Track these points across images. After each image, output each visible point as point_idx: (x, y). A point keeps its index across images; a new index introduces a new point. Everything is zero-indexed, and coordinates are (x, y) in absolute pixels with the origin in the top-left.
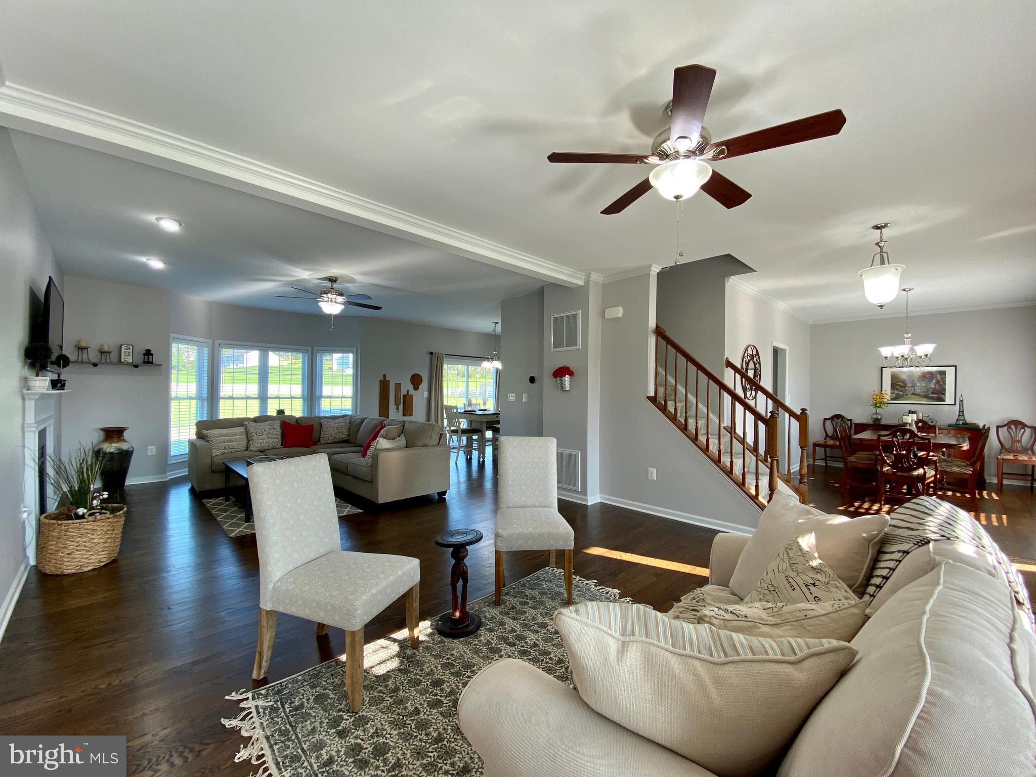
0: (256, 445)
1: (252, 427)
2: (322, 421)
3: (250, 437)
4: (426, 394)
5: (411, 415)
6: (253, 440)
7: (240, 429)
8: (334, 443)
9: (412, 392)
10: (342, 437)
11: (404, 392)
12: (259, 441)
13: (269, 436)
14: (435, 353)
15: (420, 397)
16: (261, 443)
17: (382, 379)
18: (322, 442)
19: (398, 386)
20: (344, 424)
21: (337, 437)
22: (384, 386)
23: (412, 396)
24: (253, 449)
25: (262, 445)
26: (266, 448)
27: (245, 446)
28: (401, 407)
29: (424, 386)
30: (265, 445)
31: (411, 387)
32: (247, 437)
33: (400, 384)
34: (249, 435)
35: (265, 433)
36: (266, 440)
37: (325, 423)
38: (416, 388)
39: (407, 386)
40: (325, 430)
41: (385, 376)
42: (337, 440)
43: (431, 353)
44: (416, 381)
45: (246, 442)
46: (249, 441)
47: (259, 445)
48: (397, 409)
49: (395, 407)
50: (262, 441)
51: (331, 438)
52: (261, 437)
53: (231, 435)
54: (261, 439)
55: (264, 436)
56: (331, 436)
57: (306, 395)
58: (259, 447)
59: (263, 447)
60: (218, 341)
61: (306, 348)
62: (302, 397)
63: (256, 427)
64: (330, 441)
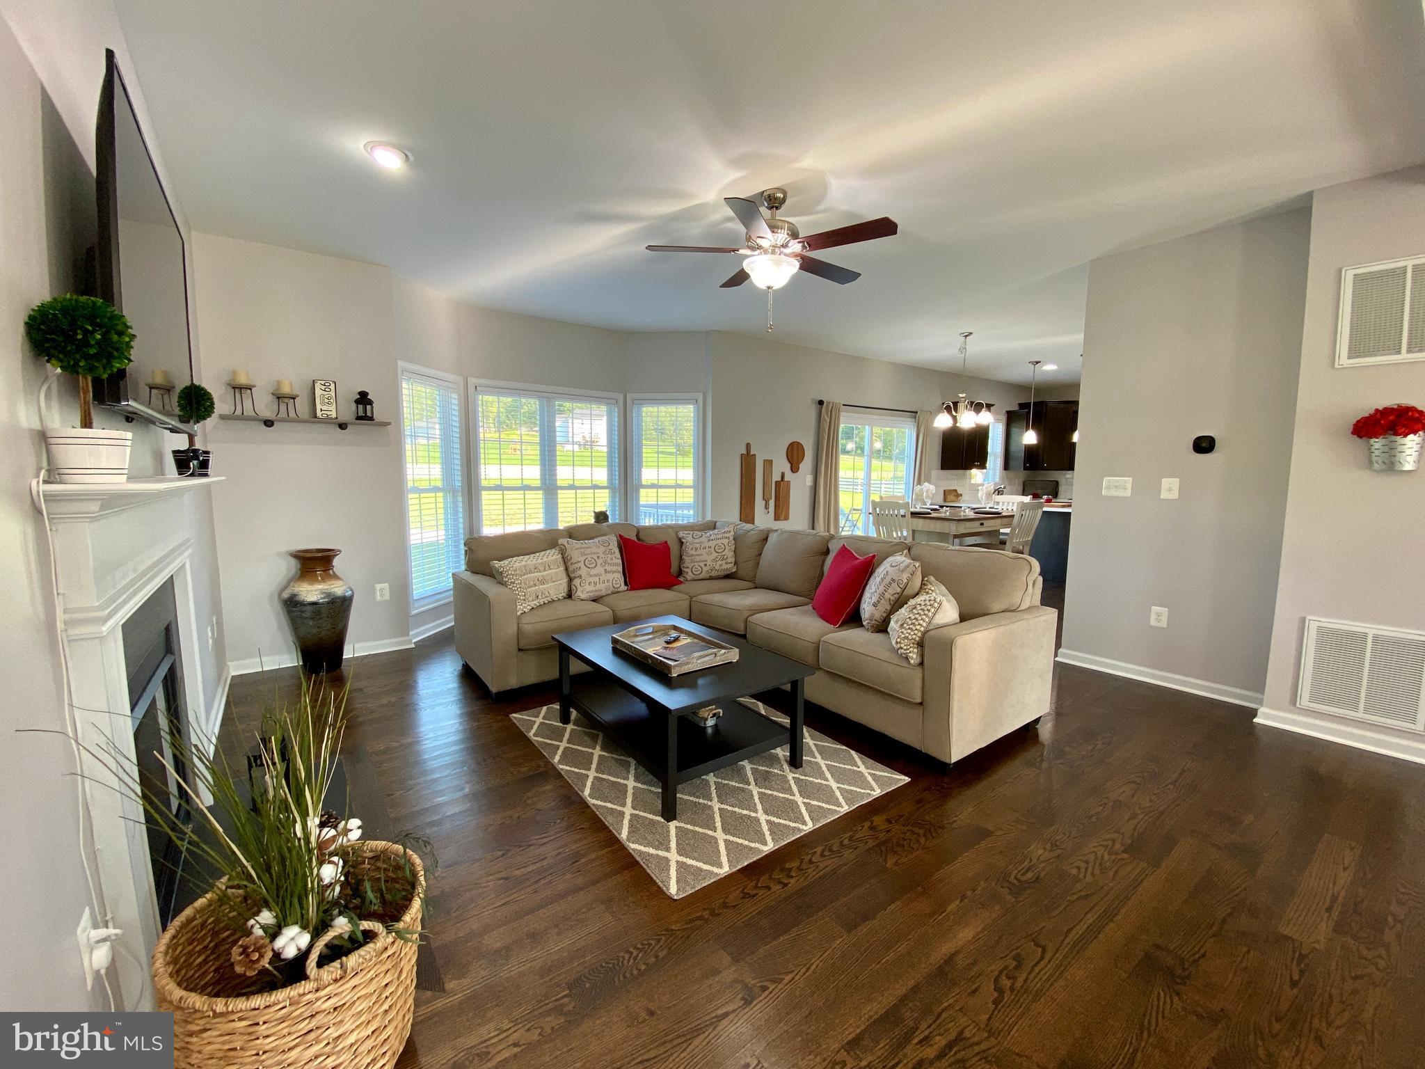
0: (589, 588)
1: (575, 549)
2: (681, 534)
3: (574, 571)
4: (809, 480)
5: (786, 518)
6: (580, 577)
7: (552, 556)
8: (711, 578)
9: (789, 476)
10: (725, 566)
11: (776, 477)
12: (592, 580)
13: (609, 568)
14: (828, 403)
15: (801, 483)
16: (595, 583)
17: (744, 452)
18: (690, 576)
19: (768, 464)
20: (725, 542)
21: (717, 568)
22: (748, 461)
23: (789, 482)
24: (583, 596)
25: (598, 587)
26: (603, 593)
27: (566, 590)
28: (772, 503)
29: (807, 465)
30: (602, 588)
31: (786, 467)
32: (567, 569)
33: (771, 461)
34: (571, 568)
35: (598, 561)
36: (604, 577)
37: (690, 538)
38: (794, 469)
39: (781, 466)
40: (693, 552)
41: (748, 446)
42: (713, 574)
43: (821, 403)
44: (794, 454)
45: (565, 580)
46: (570, 580)
47: (591, 588)
48: (767, 507)
49: (764, 502)
50: (596, 579)
51: (705, 569)
52: (593, 572)
53: (542, 569)
54: (595, 575)
55: (599, 569)
56: (706, 565)
57: (617, 482)
58: (592, 591)
59: (598, 591)
60: (473, 381)
61: (615, 395)
62: (610, 486)
63: (582, 550)
64: (703, 575)
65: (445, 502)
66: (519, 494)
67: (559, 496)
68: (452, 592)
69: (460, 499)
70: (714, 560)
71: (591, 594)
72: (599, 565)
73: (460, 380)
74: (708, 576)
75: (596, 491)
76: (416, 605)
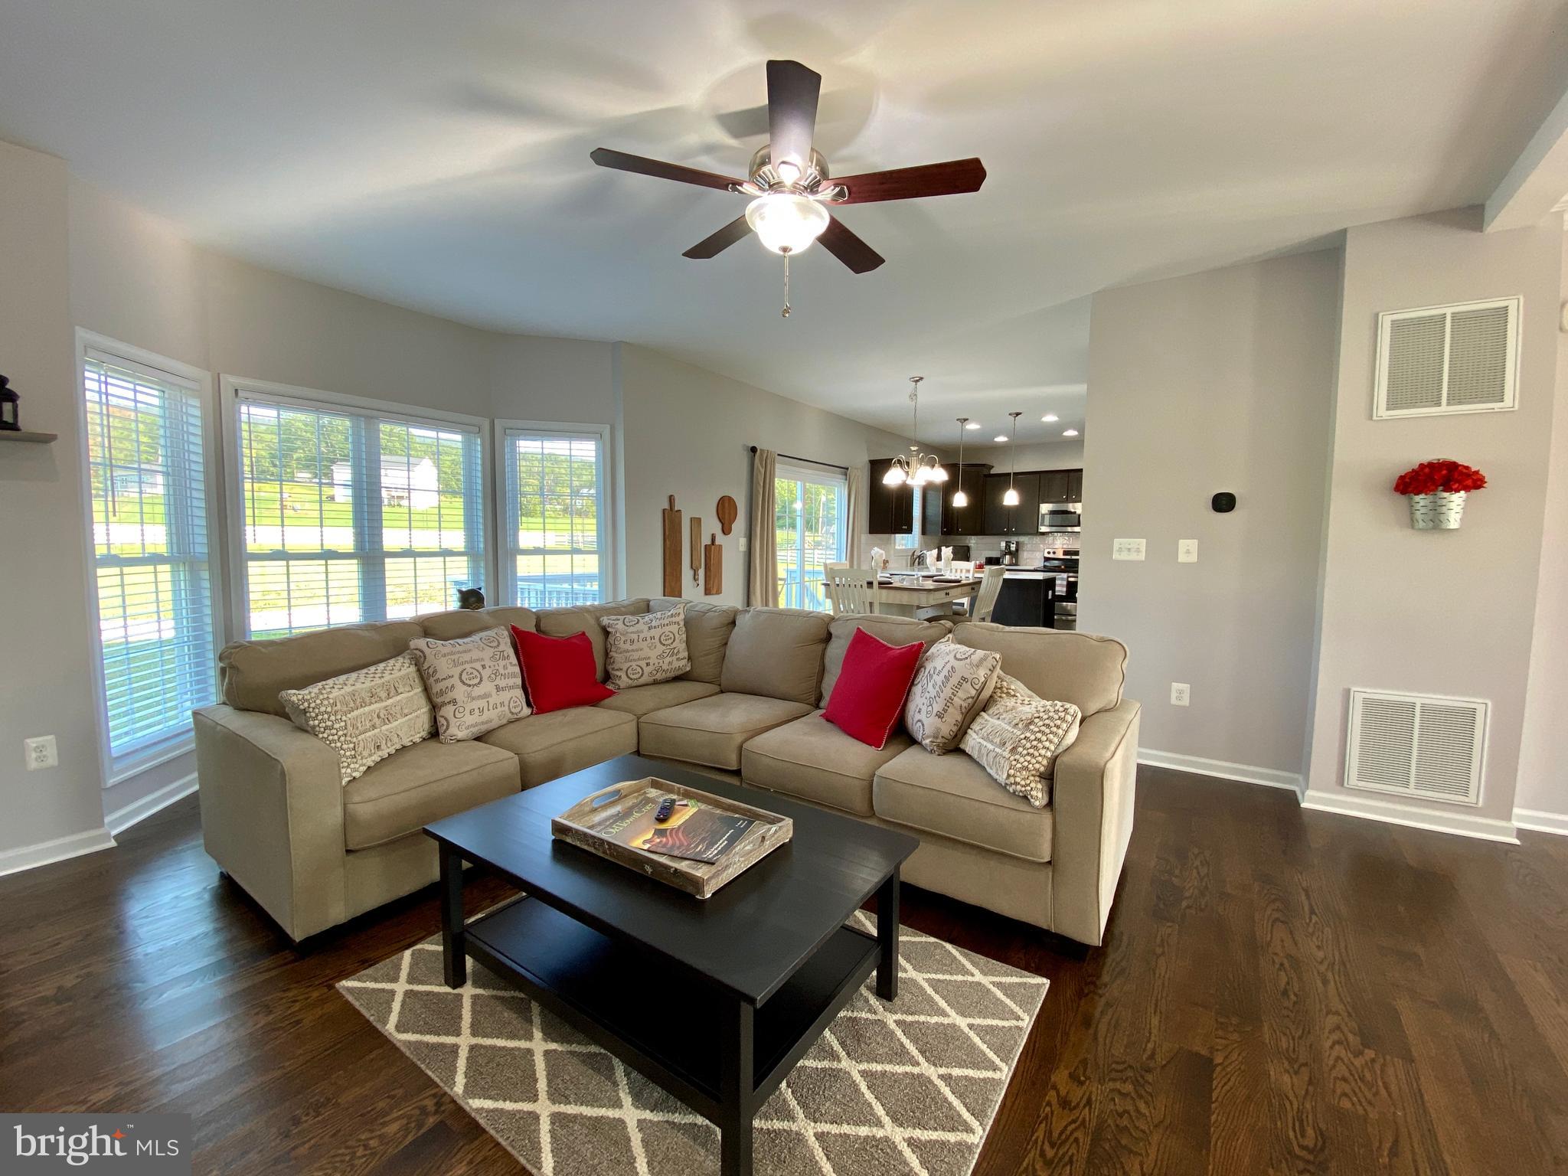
0: (469, 719)
1: (442, 655)
2: (605, 621)
3: (442, 693)
4: (743, 541)
5: (719, 592)
6: (454, 702)
7: (400, 669)
8: (656, 683)
9: (720, 539)
10: (676, 664)
11: (706, 540)
12: (474, 705)
13: (502, 683)
14: (762, 451)
15: (733, 547)
16: (481, 711)
17: (666, 506)
18: (624, 681)
19: (696, 522)
20: (673, 629)
21: (665, 667)
22: (671, 519)
23: (720, 546)
24: (460, 735)
25: (485, 717)
26: (494, 725)
27: (427, 726)
28: (701, 572)
29: (739, 525)
30: (492, 717)
31: (717, 527)
32: (426, 690)
33: (699, 520)
34: (436, 688)
35: (486, 673)
36: (495, 699)
37: (620, 626)
38: (726, 530)
39: (711, 526)
40: (628, 646)
41: (671, 499)
42: (659, 676)
43: (754, 450)
44: (725, 510)
45: (424, 709)
46: (434, 708)
47: (474, 719)
48: (695, 579)
49: (692, 572)
50: (482, 703)
51: (647, 670)
52: (478, 691)
53: (383, 695)
54: (480, 697)
55: (487, 687)
56: (648, 664)
57: (482, 546)
58: (476, 725)
59: (486, 723)
60: (229, 380)
61: (475, 420)
62: (470, 552)
63: (456, 657)
64: (645, 679)
65: (175, 582)
66: (318, 566)
67: (387, 567)
68: (193, 733)
69: (206, 575)
70: (661, 656)
71: (474, 730)
72: (485, 678)
73: (207, 377)
74: (651, 679)
75: (447, 559)
76: (117, 767)
